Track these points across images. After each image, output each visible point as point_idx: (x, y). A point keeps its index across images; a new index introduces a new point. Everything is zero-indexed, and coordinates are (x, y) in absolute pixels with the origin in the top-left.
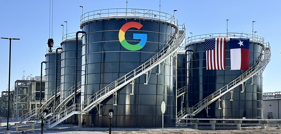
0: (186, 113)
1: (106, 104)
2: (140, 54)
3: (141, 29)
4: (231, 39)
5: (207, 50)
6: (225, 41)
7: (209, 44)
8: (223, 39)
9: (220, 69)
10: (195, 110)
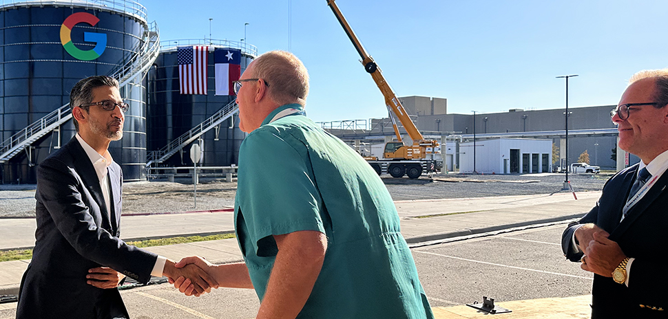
0: (151, 159)
1: (40, 145)
2: (96, 66)
3: (97, 25)
4: (216, 48)
5: (180, 64)
6: (207, 51)
7: (184, 55)
8: (205, 48)
9: (201, 93)
10: (163, 155)
